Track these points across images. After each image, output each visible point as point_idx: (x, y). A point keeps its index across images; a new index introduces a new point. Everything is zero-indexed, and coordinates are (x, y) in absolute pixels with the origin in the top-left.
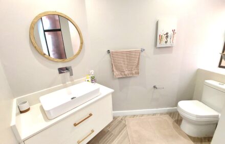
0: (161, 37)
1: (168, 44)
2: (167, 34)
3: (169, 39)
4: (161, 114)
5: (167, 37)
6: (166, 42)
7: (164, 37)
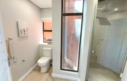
0: (21, 31)
1: (26, 35)
2: (24, 29)
3: (25, 32)
4: (30, 73)
5: (24, 31)
6: (25, 34)
7: (23, 31)
